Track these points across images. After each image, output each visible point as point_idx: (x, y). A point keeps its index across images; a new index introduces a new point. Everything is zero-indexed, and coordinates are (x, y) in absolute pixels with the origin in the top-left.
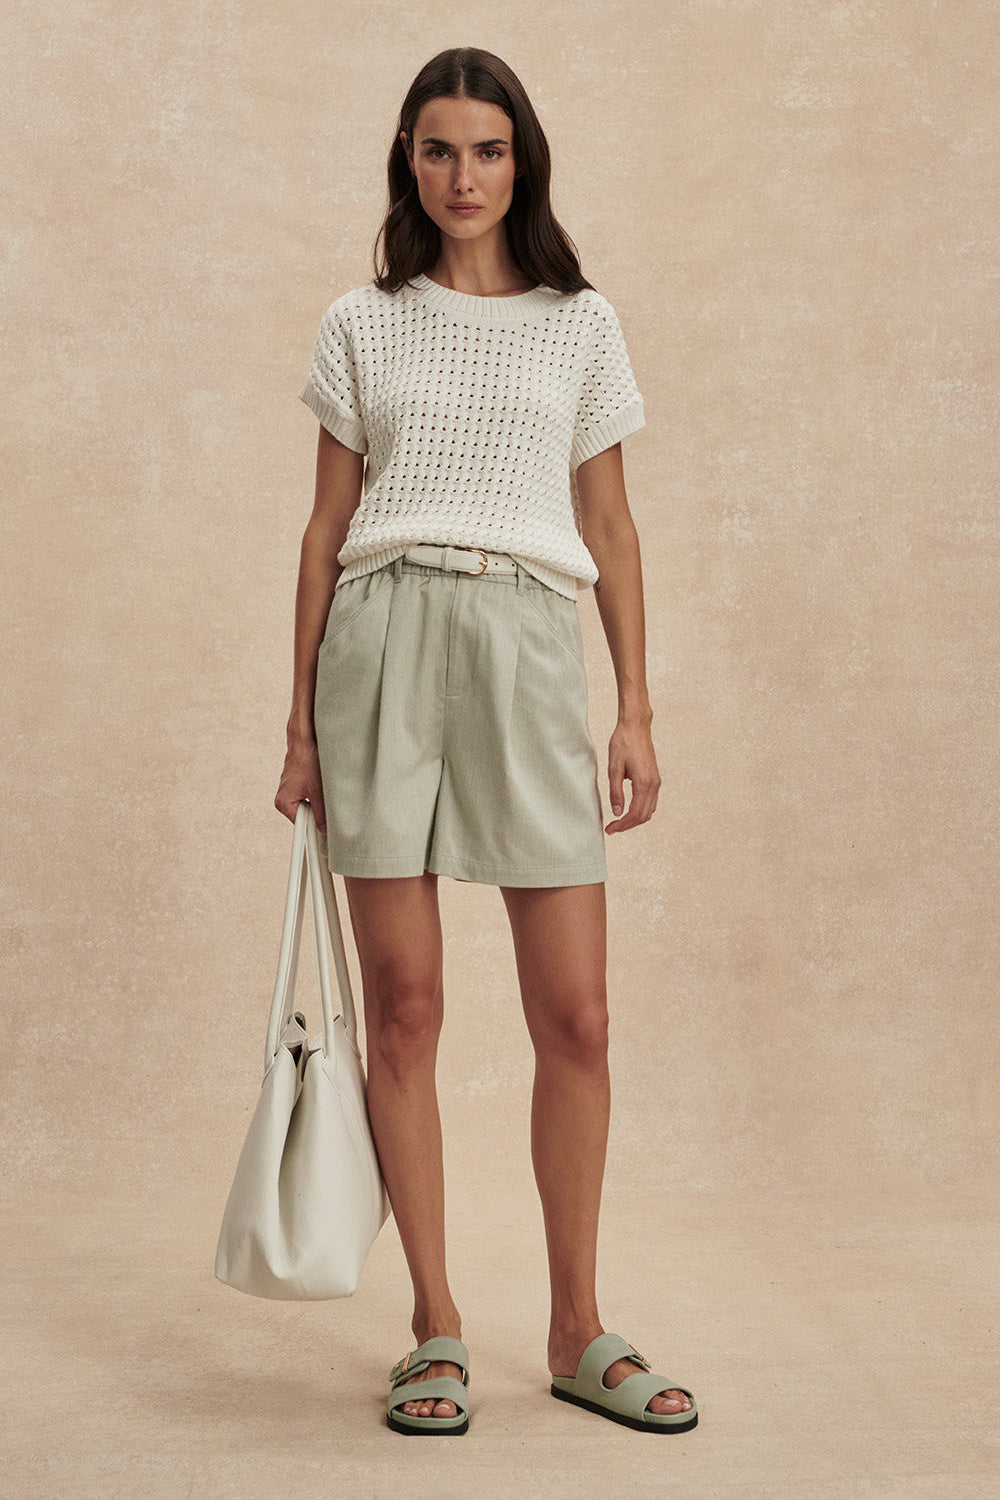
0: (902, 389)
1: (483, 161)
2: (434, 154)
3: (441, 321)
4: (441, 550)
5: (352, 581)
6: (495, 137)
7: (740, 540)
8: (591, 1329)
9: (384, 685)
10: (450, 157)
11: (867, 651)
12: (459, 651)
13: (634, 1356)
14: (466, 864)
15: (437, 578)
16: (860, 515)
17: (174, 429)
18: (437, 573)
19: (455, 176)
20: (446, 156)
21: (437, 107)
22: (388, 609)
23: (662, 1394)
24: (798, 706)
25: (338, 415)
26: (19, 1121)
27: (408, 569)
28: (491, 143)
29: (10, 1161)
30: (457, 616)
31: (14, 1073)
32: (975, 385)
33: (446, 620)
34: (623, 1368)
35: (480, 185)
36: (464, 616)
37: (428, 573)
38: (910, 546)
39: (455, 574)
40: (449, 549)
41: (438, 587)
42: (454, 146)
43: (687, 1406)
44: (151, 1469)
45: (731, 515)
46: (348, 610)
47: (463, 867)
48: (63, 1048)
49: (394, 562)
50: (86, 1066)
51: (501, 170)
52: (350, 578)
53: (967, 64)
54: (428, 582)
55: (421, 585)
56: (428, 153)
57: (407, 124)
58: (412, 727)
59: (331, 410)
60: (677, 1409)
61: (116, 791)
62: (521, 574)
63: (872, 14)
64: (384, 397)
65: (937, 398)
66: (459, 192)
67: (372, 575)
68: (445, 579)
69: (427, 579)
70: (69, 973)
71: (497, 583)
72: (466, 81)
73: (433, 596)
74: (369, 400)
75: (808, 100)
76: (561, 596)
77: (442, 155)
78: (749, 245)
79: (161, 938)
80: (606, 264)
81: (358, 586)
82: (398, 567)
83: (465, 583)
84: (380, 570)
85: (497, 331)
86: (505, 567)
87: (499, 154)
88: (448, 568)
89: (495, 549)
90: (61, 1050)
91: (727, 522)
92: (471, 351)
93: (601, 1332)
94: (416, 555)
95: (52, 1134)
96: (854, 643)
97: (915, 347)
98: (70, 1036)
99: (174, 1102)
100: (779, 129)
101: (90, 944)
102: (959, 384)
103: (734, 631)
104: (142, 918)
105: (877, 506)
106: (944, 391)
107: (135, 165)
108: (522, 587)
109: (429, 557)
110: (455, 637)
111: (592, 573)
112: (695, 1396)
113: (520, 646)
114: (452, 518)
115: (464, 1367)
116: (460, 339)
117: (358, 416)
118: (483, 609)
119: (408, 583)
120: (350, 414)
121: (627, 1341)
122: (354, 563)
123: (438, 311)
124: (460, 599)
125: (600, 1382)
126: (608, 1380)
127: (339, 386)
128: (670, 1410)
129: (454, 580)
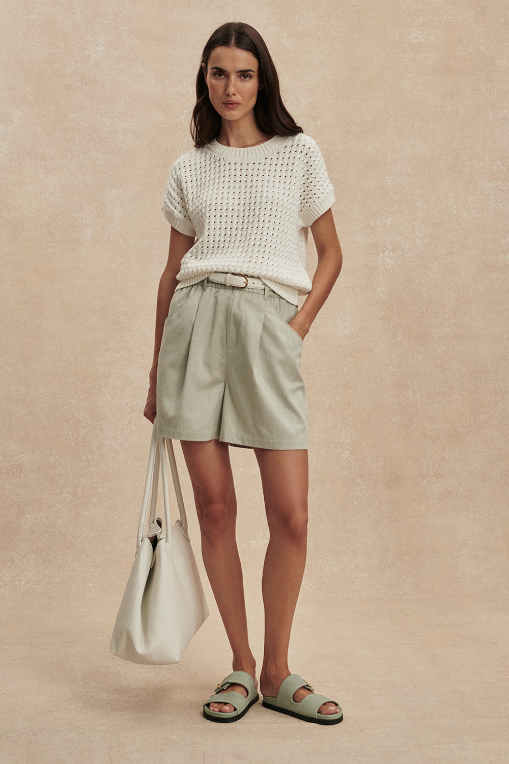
0: (471, 186)
1: (242, 80)
2: (217, 75)
3: (222, 162)
4: (225, 275)
5: (182, 289)
6: (248, 68)
7: (388, 264)
8: (285, 674)
9: (192, 342)
10: (225, 77)
11: (453, 321)
12: (232, 327)
13: (307, 686)
15: (223, 289)
16: (449, 251)
17: (99, 209)
18: (223, 286)
19: (226, 87)
20: (223, 76)
21: (219, 51)
22: (198, 304)
23: (324, 704)
24: (418, 349)
25: (175, 218)
26: (21, 562)
27: (210, 284)
28: (246, 71)
29: (17, 582)
30: (231, 309)
31: (19, 538)
32: (507, 184)
33: (226, 311)
34: (303, 692)
35: (239, 92)
36: (235, 308)
37: (219, 287)
38: (475, 267)
39: (232, 288)
40: (229, 274)
41: (223, 294)
42: (227, 72)
43: (339, 710)
44: (90, 739)
45: (383, 251)
46: (178, 303)
47: (238, 437)
48: (43, 524)
49: (203, 280)
50: (55, 534)
51: (251, 85)
52: (181, 287)
54: (219, 291)
55: (215, 293)
56: (214, 74)
57: (205, 59)
58: (208, 365)
60: (333, 712)
61: (70, 394)
62: (267, 290)
64: (197, 204)
65: (488, 191)
66: (228, 95)
67: (193, 286)
68: (227, 290)
69: (218, 289)
70: (46, 487)
71: (253, 293)
72: (236, 39)
73: (220, 298)
74: (190, 207)
75: (422, 38)
76: (288, 302)
77: (221, 76)
78: (392, 113)
79: (93, 469)
80: (319, 123)
81: (185, 291)
82: (205, 282)
83: (237, 292)
84: (196, 284)
85: (251, 164)
86: (259, 285)
87: (250, 77)
88: (228, 284)
89: (252, 275)
90: (42, 526)
91: (381, 255)
92: (238, 176)
93: (289, 674)
94: (213, 278)
95: (38, 569)
96: (447, 317)
97: (477, 165)
98: (47, 519)
99: (101, 552)
100: (407, 53)
101: (57, 472)
102: (500, 183)
103: (385, 311)
104: (84, 459)
105: (458, 246)
106: (492, 187)
107: (78, 74)
108: (266, 296)
109: (219, 278)
110: (230, 320)
111: (307, 284)
112: (340, 706)
113: (264, 326)
114: (231, 259)
115: (247, 688)
116: (232, 170)
117: (185, 216)
118: (244, 305)
119: (209, 291)
120: (180, 216)
121: (302, 678)
122: (185, 280)
123: (221, 158)
124: (233, 300)
125: (292, 701)
126: (296, 698)
127: (174, 202)
128: (332, 712)
129: (231, 291)
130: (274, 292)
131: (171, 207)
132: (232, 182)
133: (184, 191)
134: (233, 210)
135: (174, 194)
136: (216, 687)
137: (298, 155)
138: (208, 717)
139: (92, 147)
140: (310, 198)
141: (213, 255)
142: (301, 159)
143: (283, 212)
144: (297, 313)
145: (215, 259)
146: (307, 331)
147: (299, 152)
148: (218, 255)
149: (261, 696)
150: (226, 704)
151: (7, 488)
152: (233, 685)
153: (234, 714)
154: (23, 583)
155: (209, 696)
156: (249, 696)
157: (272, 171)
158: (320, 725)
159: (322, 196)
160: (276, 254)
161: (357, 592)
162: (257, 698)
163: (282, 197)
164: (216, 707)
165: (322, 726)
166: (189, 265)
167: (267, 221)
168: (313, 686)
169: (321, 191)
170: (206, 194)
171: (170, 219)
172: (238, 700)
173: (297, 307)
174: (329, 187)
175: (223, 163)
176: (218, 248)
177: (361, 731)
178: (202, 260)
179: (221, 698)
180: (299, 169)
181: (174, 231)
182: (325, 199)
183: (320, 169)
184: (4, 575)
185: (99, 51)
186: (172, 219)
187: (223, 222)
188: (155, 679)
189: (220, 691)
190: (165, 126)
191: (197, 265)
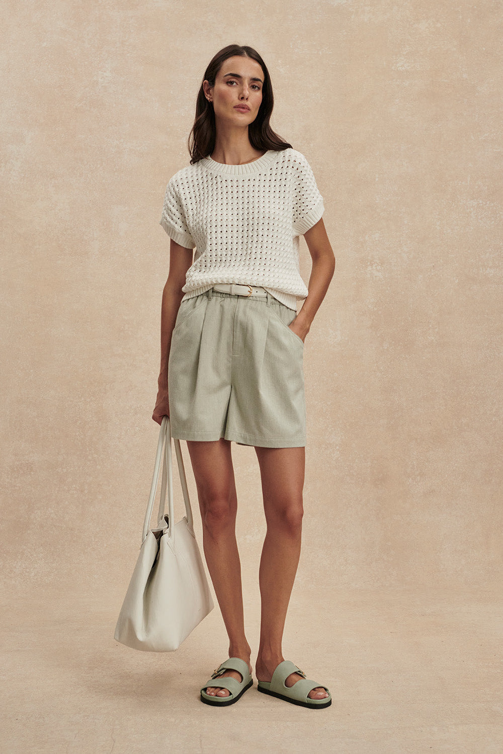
0: (453, 204)
4: (230, 285)
5: (189, 300)
6: (257, 77)
7: (376, 277)
8: (279, 660)
9: (201, 349)
10: (237, 84)
11: (436, 330)
12: (238, 333)
13: (299, 671)
14: (243, 436)
15: (228, 298)
16: (433, 264)
17: (105, 224)
18: (228, 296)
20: (235, 84)
22: (204, 313)
23: (314, 689)
24: (404, 356)
25: (175, 232)
26: (31, 555)
27: (215, 294)
29: (27, 574)
30: (237, 316)
31: (29, 532)
32: (488, 203)
33: (232, 317)
34: (295, 677)
36: (241, 316)
37: (224, 296)
38: (457, 280)
39: (236, 297)
40: (233, 285)
41: (229, 303)
42: (241, 78)
43: (327, 695)
44: (94, 722)
45: (372, 265)
46: (185, 313)
47: (241, 437)
48: (52, 519)
49: (208, 291)
50: (63, 528)
52: (187, 298)
53: (484, 49)
54: (224, 300)
55: (221, 302)
58: (216, 369)
59: (171, 230)
60: (323, 697)
61: (77, 397)
62: (269, 297)
63: (439, 25)
64: (198, 220)
65: (470, 209)
67: (198, 297)
68: (232, 299)
69: (223, 299)
70: (55, 484)
71: (257, 301)
73: (226, 307)
74: (191, 222)
75: (408, 66)
76: (288, 308)
78: (380, 136)
79: (99, 467)
81: (191, 302)
82: (210, 292)
83: (242, 301)
84: (201, 295)
85: (246, 181)
86: (261, 293)
87: (258, 87)
88: (233, 294)
89: (255, 285)
90: (51, 521)
91: (370, 268)
92: (235, 192)
93: (283, 660)
94: (217, 288)
95: (47, 561)
96: (430, 326)
97: (460, 184)
98: (56, 514)
99: (106, 545)
100: (394, 80)
101: (65, 470)
102: (481, 202)
103: (373, 320)
104: (90, 458)
105: (441, 260)
106: (474, 205)
107: (87, 98)
108: (269, 303)
109: (225, 289)
110: (237, 327)
111: (305, 292)
112: (330, 690)
113: (268, 331)
114: (234, 272)
115: (242, 674)
116: (229, 187)
117: (185, 231)
118: (250, 313)
119: (214, 301)
120: (181, 230)
121: (295, 665)
122: (189, 292)
123: (217, 175)
124: (239, 308)
125: (284, 684)
126: (288, 683)
127: (174, 217)
128: (320, 697)
129: (236, 300)
130: (275, 299)
131: (172, 222)
132: (230, 198)
133: (184, 208)
134: (232, 225)
135: (174, 210)
136: (213, 672)
137: (290, 171)
138: (204, 700)
139: (99, 166)
140: (303, 210)
141: (216, 268)
142: (293, 174)
143: (280, 225)
144: (296, 317)
145: (219, 272)
146: (308, 331)
147: (290, 167)
148: (221, 268)
149: (256, 680)
150: (222, 688)
151: (18, 485)
152: (229, 671)
153: (230, 698)
154: (33, 574)
155: (206, 681)
156: (243, 682)
157: (267, 186)
158: (310, 709)
159: (313, 208)
160: (276, 266)
161: (345, 583)
162: (251, 684)
163: (277, 212)
164: (212, 692)
165: (312, 710)
166: (194, 278)
167: (265, 236)
168: (305, 672)
169: (313, 203)
170: (206, 211)
171: (171, 233)
172: (233, 685)
173: (296, 312)
174: (319, 199)
175: (219, 180)
176: (220, 261)
177: (349, 715)
178: (205, 273)
179: (217, 683)
180: (291, 184)
181: (173, 244)
182: (316, 211)
183: (310, 182)
184: (15, 567)
185: (106, 76)
186: (173, 233)
187: (224, 238)
188: (156, 665)
189: (216, 676)
190: (168, 147)
191: (202, 278)
